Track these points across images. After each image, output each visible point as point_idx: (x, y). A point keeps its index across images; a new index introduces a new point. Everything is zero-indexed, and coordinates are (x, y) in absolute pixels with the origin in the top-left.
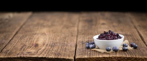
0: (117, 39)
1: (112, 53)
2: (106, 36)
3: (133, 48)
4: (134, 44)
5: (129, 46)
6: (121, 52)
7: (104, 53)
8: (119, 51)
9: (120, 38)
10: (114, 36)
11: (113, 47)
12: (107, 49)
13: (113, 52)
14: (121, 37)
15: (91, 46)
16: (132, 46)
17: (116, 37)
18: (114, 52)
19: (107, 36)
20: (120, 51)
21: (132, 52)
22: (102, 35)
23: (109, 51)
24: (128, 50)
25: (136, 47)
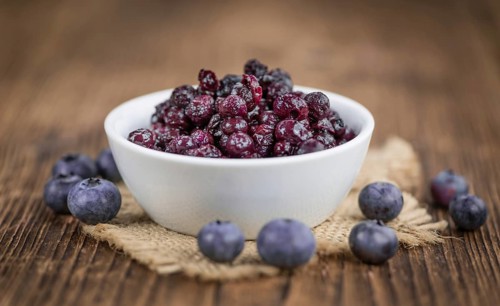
0: (311, 148)
1: (245, 279)
2: (213, 111)
3: (442, 224)
4: (460, 183)
5: (410, 201)
6: (332, 270)
7: (179, 278)
8: (313, 260)
9: (342, 136)
10: (281, 116)
11: (266, 228)
12: (209, 238)
13: (262, 276)
14: (349, 124)
15: (82, 195)
16: (436, 200)
17: (299, 127)
18: (269, 270)
19: (223, 117)
20: (326, 258)
21: (433, 276)
22: (181, 106)
23: (228, 260)
24: (404, 247)
25: (471, 216)
